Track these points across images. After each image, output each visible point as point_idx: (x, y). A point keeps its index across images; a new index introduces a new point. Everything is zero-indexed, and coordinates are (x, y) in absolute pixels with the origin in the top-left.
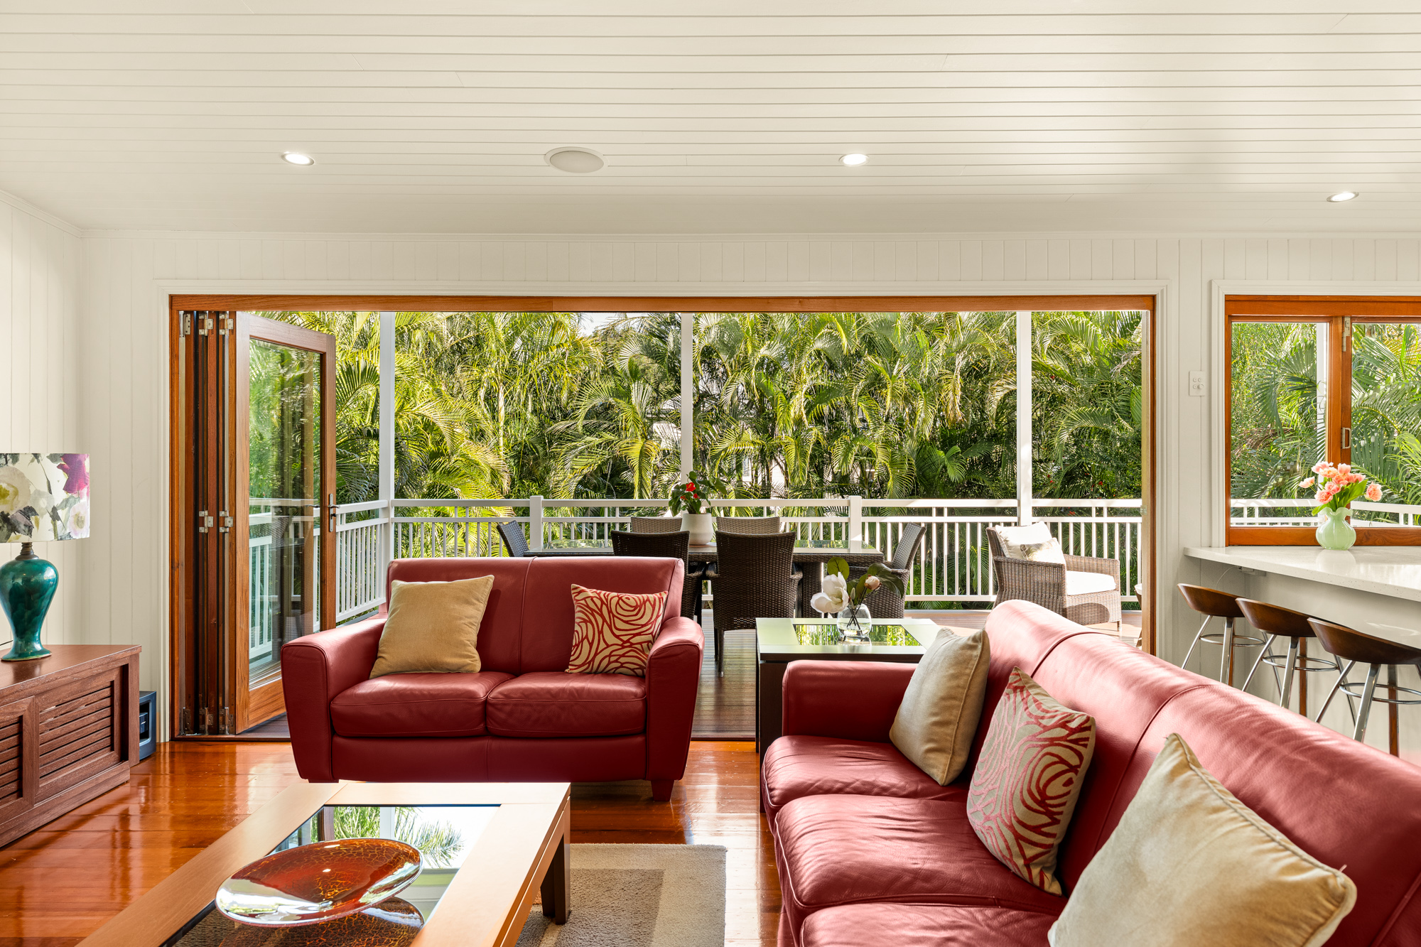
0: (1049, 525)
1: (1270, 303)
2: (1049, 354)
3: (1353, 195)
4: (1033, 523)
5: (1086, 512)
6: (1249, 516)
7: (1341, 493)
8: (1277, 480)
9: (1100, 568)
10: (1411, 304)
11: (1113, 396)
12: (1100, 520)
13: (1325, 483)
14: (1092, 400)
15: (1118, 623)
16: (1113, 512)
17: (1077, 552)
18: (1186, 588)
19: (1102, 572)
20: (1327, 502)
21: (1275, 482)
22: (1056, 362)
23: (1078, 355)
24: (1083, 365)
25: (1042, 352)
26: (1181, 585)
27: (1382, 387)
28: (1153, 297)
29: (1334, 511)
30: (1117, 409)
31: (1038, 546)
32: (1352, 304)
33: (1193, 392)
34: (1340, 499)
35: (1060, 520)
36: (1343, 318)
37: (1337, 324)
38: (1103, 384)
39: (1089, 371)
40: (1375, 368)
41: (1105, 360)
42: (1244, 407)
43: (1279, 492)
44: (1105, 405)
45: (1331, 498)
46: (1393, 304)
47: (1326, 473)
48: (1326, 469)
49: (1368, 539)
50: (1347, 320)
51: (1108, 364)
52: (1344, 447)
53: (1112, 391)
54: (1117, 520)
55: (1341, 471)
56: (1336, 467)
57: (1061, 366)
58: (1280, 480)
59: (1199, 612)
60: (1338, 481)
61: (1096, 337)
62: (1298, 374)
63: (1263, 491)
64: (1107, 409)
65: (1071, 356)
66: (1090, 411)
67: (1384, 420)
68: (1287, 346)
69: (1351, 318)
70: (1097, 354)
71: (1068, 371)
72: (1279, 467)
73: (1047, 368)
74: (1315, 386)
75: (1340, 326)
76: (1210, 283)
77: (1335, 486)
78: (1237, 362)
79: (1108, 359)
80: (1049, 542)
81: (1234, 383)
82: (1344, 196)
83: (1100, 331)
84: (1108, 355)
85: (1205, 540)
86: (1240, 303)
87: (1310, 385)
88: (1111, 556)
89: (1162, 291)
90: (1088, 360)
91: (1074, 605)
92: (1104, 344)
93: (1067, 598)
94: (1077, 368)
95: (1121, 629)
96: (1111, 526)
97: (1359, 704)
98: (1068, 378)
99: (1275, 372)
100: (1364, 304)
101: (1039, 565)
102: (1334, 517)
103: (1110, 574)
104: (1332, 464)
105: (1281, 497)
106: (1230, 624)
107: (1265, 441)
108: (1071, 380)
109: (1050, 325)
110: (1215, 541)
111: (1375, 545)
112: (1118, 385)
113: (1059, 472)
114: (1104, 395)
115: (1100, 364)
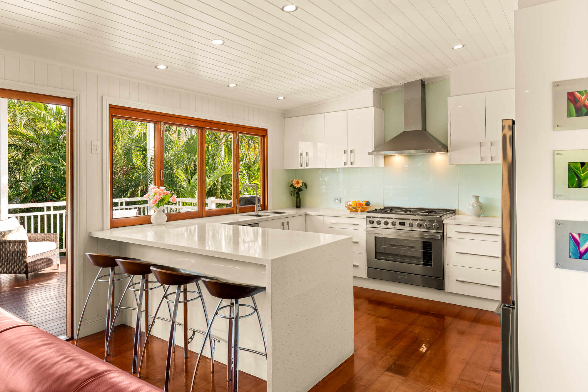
0: (19, 218)
1: (131, 111)
2: (24, 127)
3: (166, 67)
4: (9, 218)
5: (41, 209)
6: (121, 206)
7: (161, 200)
8: (132, 189)
9: (48, 238)
10: (186, 120)
11: (59, 150)
12: (49, 213)
13: (155, 195)
14: (48, 151)
15: (58, 265)
16: (56, 208)
17: (36, 231)
18: (90, 255)
19: (49, 241)
20: (155, 204)
21: (131, 190)
22: (29, 132)
23: (41, 129)
24: (44, 134)
25: (21, 126)
26: (87, 254)
27: (171, 152)
28: (72, 100)
29: (158, 208)
30: (61, 156)
31: (10, 231)
32: (165, 116)
33: (93, 151)
34: (161, 202)
35: (25, 215)
36: (161, 122)
37: (158, 125)
38: (54, 144)
39: (48, 137)
40: (168, 145)
41: (55, 133)
42: (119, 158)
43: (133, 195)
44: (55, 154)
45: (157, 202)
46: (179, 119)
47: (155, 191)
48: (155, 189)
49: (171, 218)
50: (162, 123)
51: (56, 134)
52: (161, 179)
53: (59, 147)
54: (58, 212)
55: (161, 190)
56: (159, 188)
57: (32, 134)
58: (134, 189)
59: (97, 267)
60: (160, 195)
61: (50, 121)
62: (140, 145)
63: (126, 194)
64: (55, 157)
65: (37, 129)
66: (47, 156)
67: (171, 165)
68: (136, 133)
69: (164, 123)
70: (51, 129)
71: (35, 136)
72: (133, 184)
73: (23, 134)
74: (147, 150)
75: (160, 126)
76: (102, 97)
77: (159, 197)
78: (116, 138)
79: (57, 132)
80: (18, 228)
81: (115, 148)
82: (162, 67)
83: (52, 119)
84: (56, 130)
85: (100, 227)
86: (117, 109)
87: (144, 150)
88: (55, 231)
89: (77, 97)
90: (46, 132)
91: (32, 261)
92: (55, 125)
93: (28, 258)
94: (40, 136)
95: (59, 268)
96: (55, 216)
97: (172, 306)
98: (35, 140)
99: (131, 143)
100: (169, 117)
101: (10, 242)
102: (158, 210)
103: (53, 241)
104: (157, 187)
105: (134, 197)
106: (112, 270)
107: (128, 173)
108: (37, 142)
109: (26, 113)
110: (105, 228)
111: (173, 220)
112: (62, 145)
113: (30, 187)
114: (55, 149)
115: (53, 135)
